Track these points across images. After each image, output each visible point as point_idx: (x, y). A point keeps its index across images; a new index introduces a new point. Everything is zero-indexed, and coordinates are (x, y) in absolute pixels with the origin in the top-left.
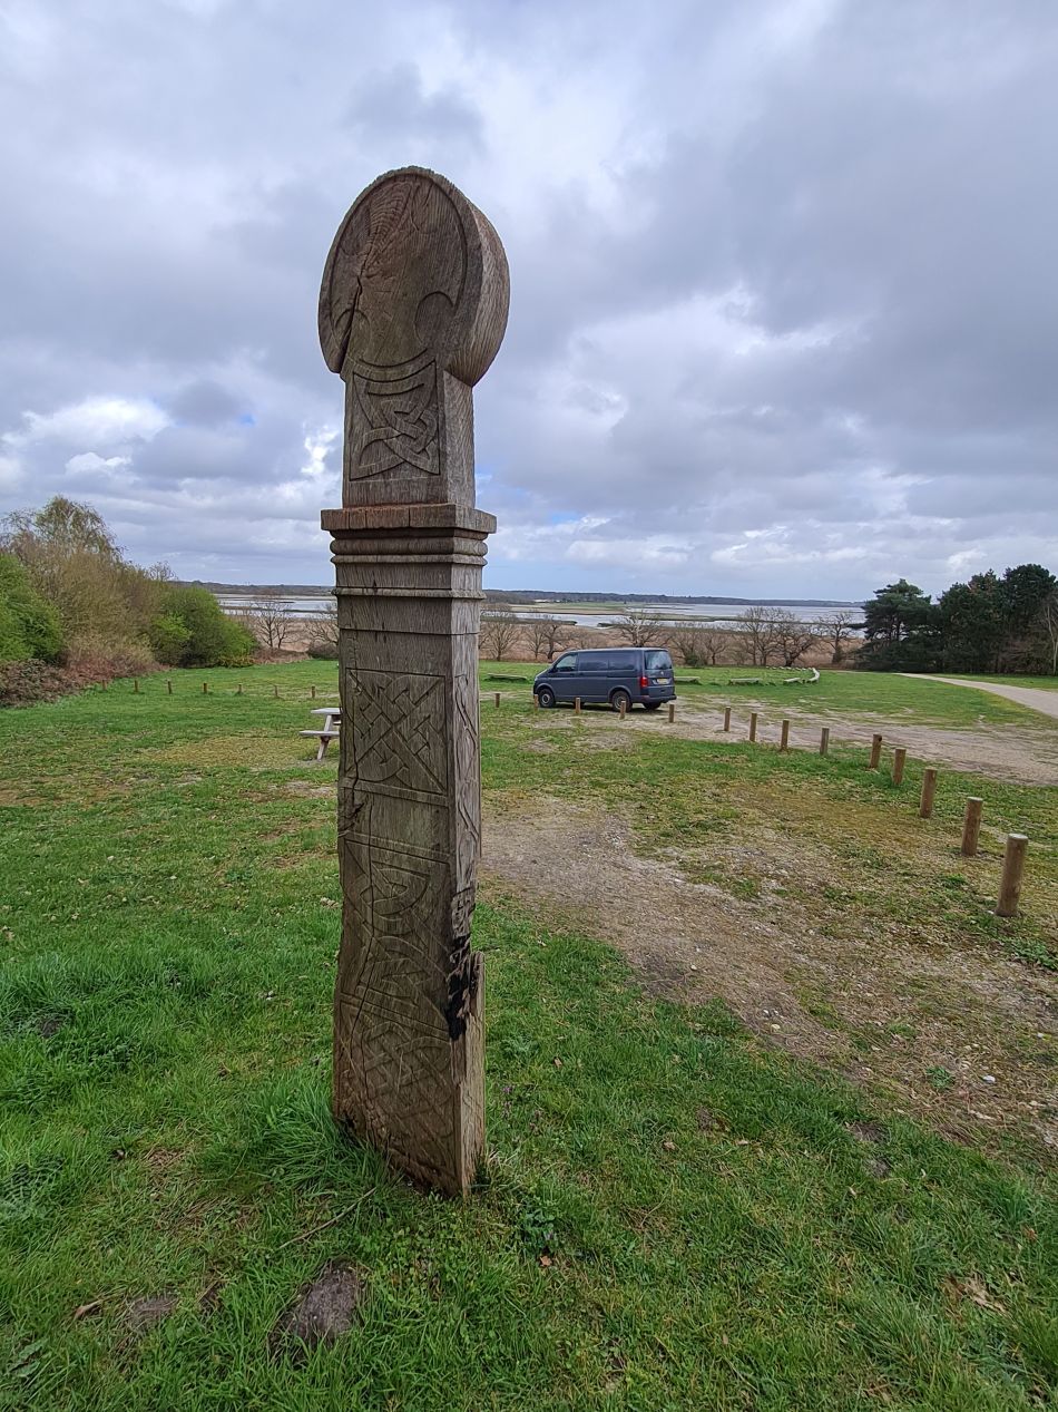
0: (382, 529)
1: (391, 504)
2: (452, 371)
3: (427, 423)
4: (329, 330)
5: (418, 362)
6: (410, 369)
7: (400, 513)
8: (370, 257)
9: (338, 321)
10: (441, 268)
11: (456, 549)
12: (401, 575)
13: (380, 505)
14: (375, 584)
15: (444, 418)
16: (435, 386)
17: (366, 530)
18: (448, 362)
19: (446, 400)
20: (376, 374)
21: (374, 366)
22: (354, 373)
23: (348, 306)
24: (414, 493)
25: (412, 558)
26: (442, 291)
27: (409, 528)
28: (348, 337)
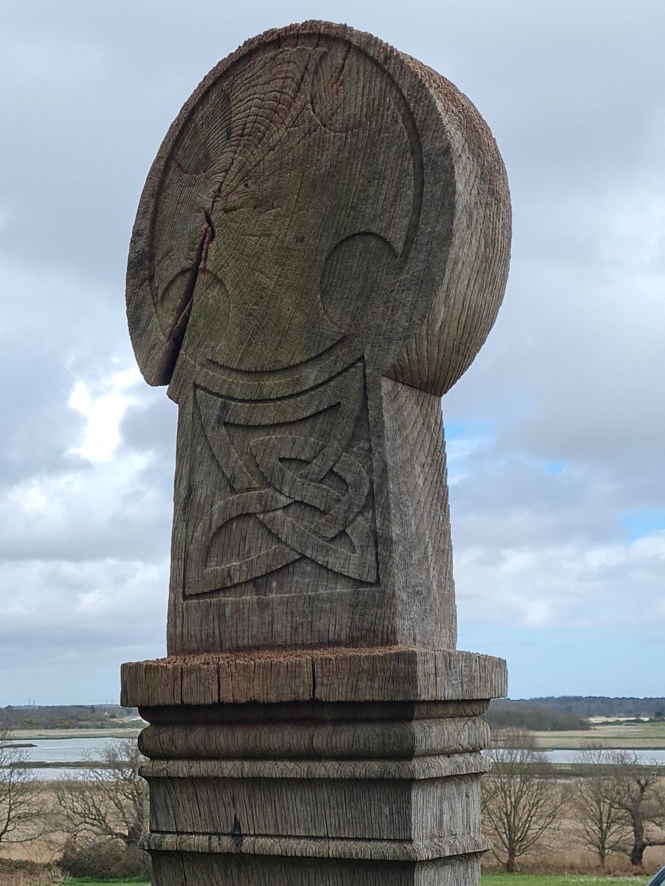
0: (253, 704)
1: (272, 647)
2: (398, 375)
3: (349, 478)
4: (148, 309)
5: (327, 362)
6: (311, 375)
7: (293, 670)
8: (230, 176)
9: (166, 290)
10: (372, 191)
11: (421, 747)
12: (296, 807)
13: (249, 649)
14: (237, 825)
15: (385, 469)
16: (364, 408)
17: (220, 705)
18: (390, 360)
19: (388, 432)
20: (240, 386)
21: (237, 371)
22: (196, 386)
23: (188, 264)
24: (322, 623)
25: (322, 769)
26: (374, 230)
27: (314, 702)
28: (186, 319)
